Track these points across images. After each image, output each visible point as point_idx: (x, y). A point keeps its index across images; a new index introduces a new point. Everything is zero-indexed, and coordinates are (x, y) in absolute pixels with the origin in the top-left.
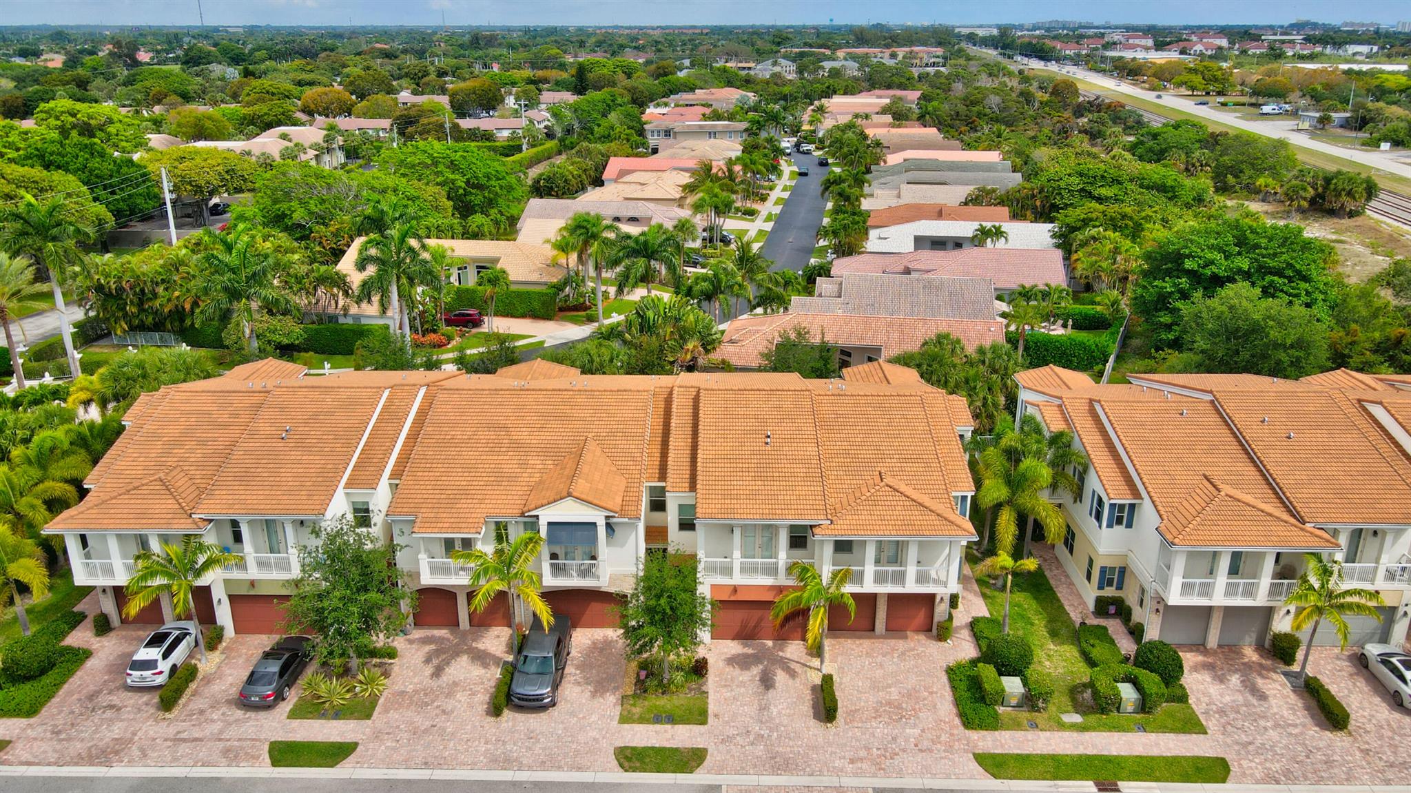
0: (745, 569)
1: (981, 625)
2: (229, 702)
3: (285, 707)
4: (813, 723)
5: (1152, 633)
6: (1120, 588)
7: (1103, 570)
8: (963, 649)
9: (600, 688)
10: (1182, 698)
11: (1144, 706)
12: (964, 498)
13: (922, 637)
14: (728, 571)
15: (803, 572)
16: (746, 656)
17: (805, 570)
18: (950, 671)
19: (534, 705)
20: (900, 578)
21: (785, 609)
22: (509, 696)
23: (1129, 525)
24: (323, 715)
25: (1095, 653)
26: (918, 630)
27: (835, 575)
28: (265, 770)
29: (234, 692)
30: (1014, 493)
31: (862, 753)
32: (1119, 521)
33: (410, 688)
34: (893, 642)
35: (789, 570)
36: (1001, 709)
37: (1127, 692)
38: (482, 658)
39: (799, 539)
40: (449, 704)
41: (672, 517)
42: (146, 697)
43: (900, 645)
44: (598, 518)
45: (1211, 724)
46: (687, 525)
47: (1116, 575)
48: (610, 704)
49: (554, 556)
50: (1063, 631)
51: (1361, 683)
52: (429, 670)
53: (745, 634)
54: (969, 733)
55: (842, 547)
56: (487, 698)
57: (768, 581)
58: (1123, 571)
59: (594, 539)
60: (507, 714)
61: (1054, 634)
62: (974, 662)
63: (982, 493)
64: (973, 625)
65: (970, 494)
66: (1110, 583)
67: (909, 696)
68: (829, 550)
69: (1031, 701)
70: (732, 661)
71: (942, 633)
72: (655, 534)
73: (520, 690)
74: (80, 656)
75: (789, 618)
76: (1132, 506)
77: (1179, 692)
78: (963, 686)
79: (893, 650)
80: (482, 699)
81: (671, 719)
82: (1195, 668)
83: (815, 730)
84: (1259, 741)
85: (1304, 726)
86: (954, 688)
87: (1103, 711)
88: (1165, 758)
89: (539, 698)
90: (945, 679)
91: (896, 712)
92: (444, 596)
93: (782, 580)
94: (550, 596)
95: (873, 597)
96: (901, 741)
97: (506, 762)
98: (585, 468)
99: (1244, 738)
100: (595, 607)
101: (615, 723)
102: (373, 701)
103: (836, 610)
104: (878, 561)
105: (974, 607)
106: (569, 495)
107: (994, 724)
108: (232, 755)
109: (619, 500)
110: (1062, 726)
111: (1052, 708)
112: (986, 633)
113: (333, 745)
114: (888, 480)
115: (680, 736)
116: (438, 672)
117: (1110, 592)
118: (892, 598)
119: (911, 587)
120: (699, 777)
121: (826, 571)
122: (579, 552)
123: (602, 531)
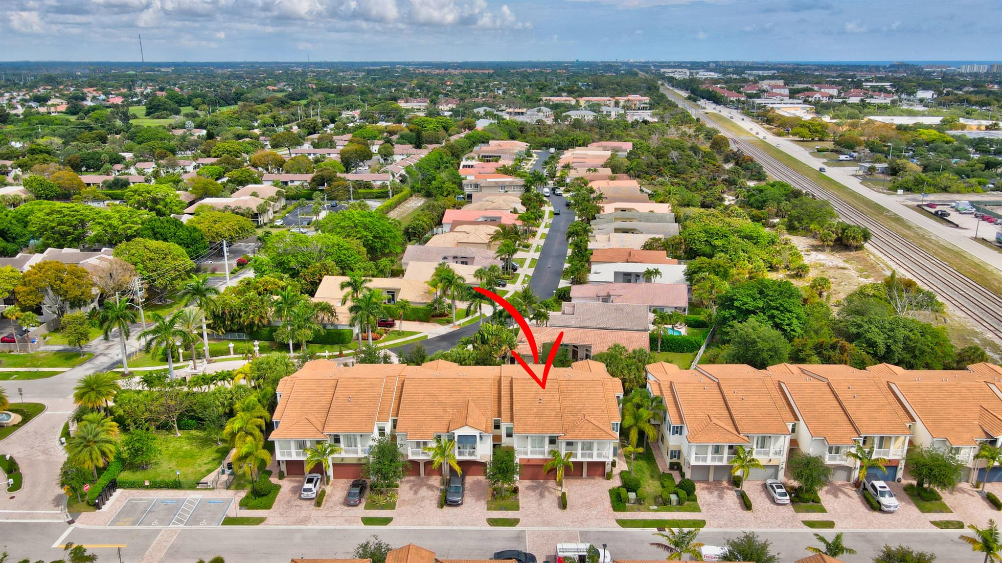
0: (532, 453)
1: (624, 474)
2: (340, 504)
3: (362, 506)
4: (558, 510)
5: (688, 476)
6: (679, 458)
7: (672, 452)
8: (616, 482)
9: (478, 498)
10: (695, 500)
11: (680, 503)
12: (617, 424)
13: (601, 479)
14: (526, 453)
15: (554, 453)
16: (533, 486)
17: (555, 453)
18: (610, 491)
19: (455, 504)
20: (591, 456)
21: (548, 468)
22: (446, 500)
23: (681, 434)
24: (377, 508)
25: (666, 484)
26: (600, 476)
27: (566, 454)
28: (362, 526)
29: (341, 500)
30: (637, 421)
31: (576, 520)
32: (677, 432)
33: (407, 499)
34: (589, 480)
35: (550, 452)
36: (627, 505)
37: (674, 497)
38: (431, 487)
39: (553, 441)
40: (423, 504)
41: (503, 431)
42: (309, 502)
43: (592, 481)
44: (476, 433)
45: (703, 509)
46: (509, 435)
47: (677, 454)
48: (483, 504)
49: (459, 448)
50: (656, 476)
51: (763, 494)
52: (412, 492)
53: (533, 478)
54: (615, 513)
55: (569, 444)
56: (436, 502)
57: (541, 457)
58: (679, 452)
59: (475, 442)
60: (445, 508)
61: (652, 477)
62: (619, 487)
63: (624, 422)
64: (622, 474)
65: (619, 422)
66: (675, 457)
67: (594, 500)
68: (564, 445)
69: (639, 501)
70: (528, 488)
71: (609, 477)
72: (497, 439)
73: (450, 498)
74: (278, 487)
75: (549, 471)
76: (681, 427)
77: (694, 498)
78: (614, 496)
79: (589, 483)
80: (435, 502)
81: (506, 509)
82: (703, 489)
83: (559, 512)
84: (719, 514)
85: (737, 509)
86: (611, 497)
87: (665, 504)
88: (683, 520)
89: (457, 502)
90: (608, 494)
91: (589, 506)
92: (416, 463)
93: (547, 456)
94: (460, 463)
95: (581, 464)
96: (590, 516)
97: (448, 524)
98: (470, 413)
99: (714, 513)
100: (474, 468)
101: (485, 510)
102: (394, 503)
103: (567, 468)
104: (583, 449)
105: (622, 466)
106: (466, 425)
107: (624, 510)
108: (349, 521)
109: (484, 426)
110: (649, 510)
111: (647, 504)
112: (625, 477)
113: (384, 518)
114: (587, 417)
115: (510, 514)
116: (416, 493)
117: (675, 460)
118: (589, 463)
119: (595, 459)
120: (517, 528)
121: (563, 453)
122: (468, 446)
123: (478, 438)
